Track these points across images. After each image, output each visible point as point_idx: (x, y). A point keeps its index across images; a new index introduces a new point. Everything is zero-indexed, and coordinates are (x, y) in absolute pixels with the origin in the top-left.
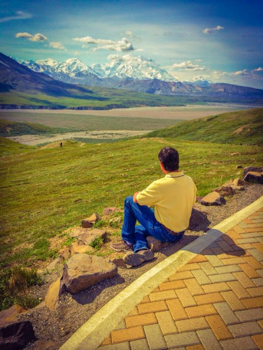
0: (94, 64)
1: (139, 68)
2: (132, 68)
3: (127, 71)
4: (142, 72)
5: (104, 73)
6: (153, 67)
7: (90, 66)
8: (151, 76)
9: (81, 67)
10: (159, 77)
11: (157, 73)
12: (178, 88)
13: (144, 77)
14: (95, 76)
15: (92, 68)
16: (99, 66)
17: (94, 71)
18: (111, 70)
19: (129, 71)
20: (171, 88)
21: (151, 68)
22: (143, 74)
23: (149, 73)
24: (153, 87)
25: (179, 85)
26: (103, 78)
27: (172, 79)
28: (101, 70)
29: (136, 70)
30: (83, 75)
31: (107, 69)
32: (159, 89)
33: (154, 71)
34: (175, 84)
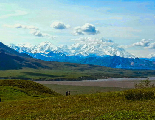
0: (62, 45)
1: (100, 47)
2: (94, 48)
3: (90, 50)
4: (103, 50)
5: (70, 52)
6: (112, 46)
7: (59, 47)
8: (111, 53)
9: (52, 48)
10: (118, 54)
11: (116, 51)
12: (136, 63)
13: (104, 54)
14: (64, 54)
15: (61, 48)
16: (66, 46)
17: (62, 51)
18: (76, 50)
19: (91, 50)
20: (130, 63)
21: (110, 47)
22: (103, 52)
23: (108, 52)
24: (114, 63)
25: (137, 60)
26: (70, 56)
27: (130, 56)
28: (68, 50)
29: (97, 49)
30: (54, 53)
31: (73, 49)
32: (119, 64)
33: (113, 49)
34: (133, 60)
